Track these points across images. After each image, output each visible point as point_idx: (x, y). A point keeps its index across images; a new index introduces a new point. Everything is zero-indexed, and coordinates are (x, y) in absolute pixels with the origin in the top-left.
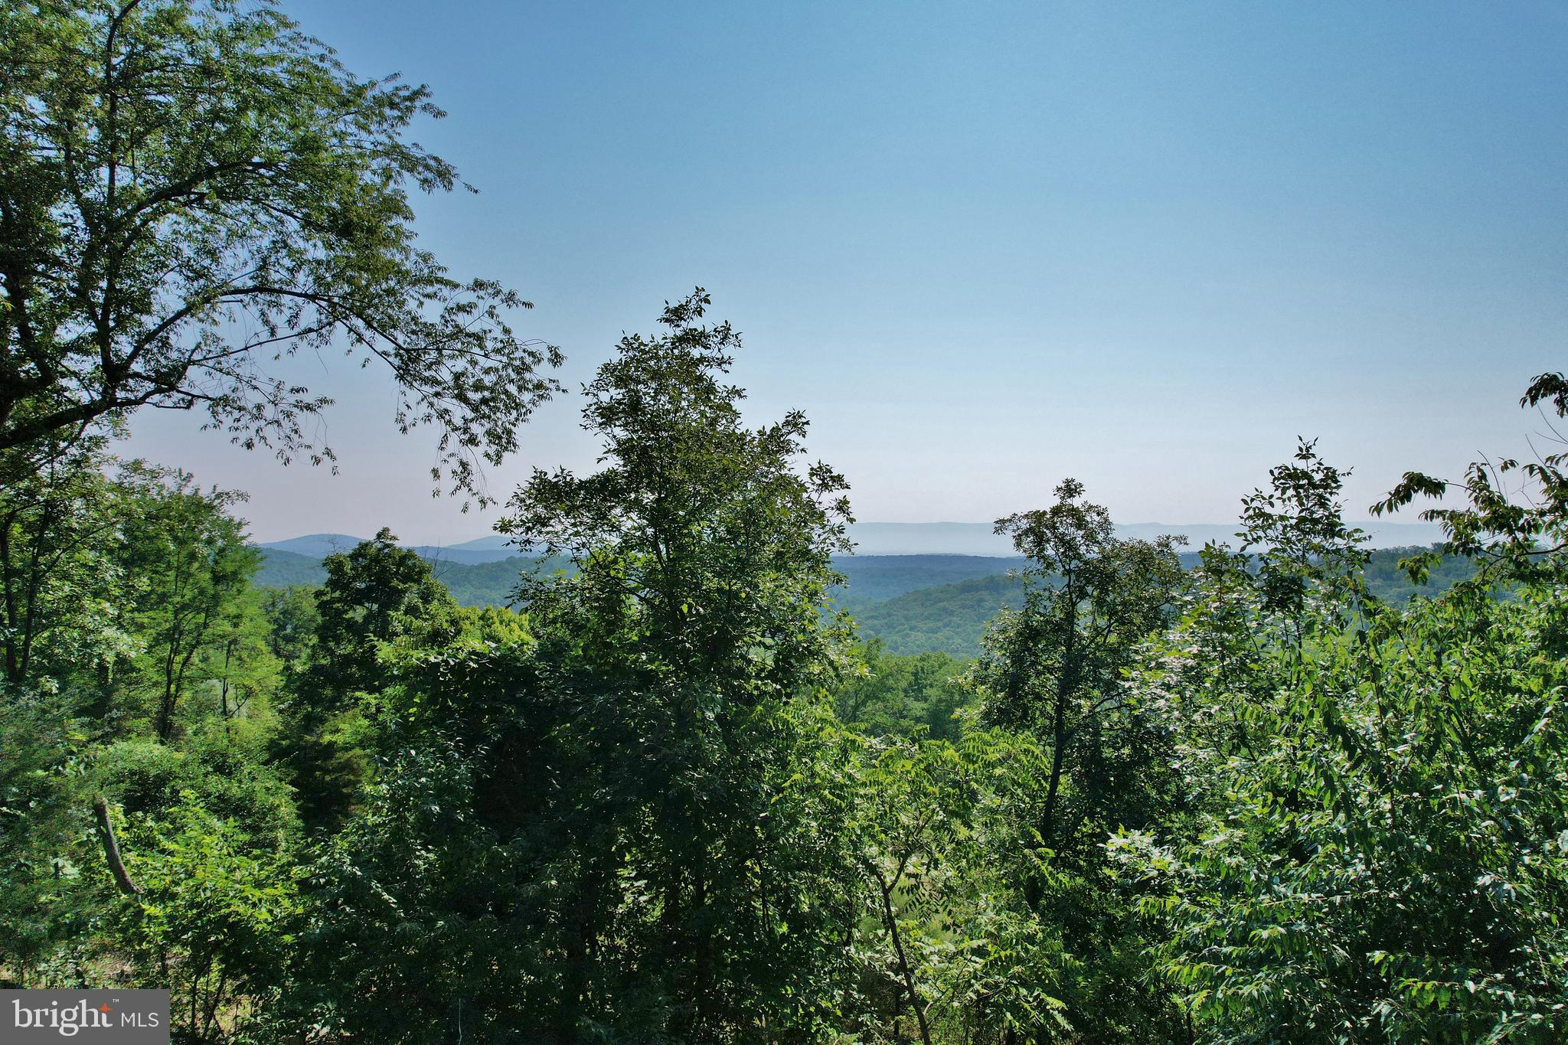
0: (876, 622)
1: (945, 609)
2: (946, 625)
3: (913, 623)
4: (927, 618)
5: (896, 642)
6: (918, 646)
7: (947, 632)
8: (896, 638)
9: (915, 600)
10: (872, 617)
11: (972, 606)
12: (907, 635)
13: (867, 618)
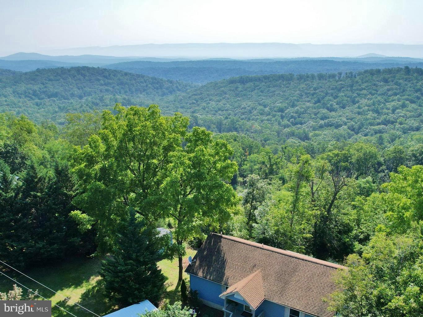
0: (196, 97)
1: (223, 91)
2: (224, 98)
3: (211, 97)
4: (216, 95)
5: (204, 106)
6: (213, 108)
7: (224, 101)
8: (204, 104)
9: (211, 87)
10: (195, 95)
11: (233, 90)
12: (209, 103)
13: (192, 95)
